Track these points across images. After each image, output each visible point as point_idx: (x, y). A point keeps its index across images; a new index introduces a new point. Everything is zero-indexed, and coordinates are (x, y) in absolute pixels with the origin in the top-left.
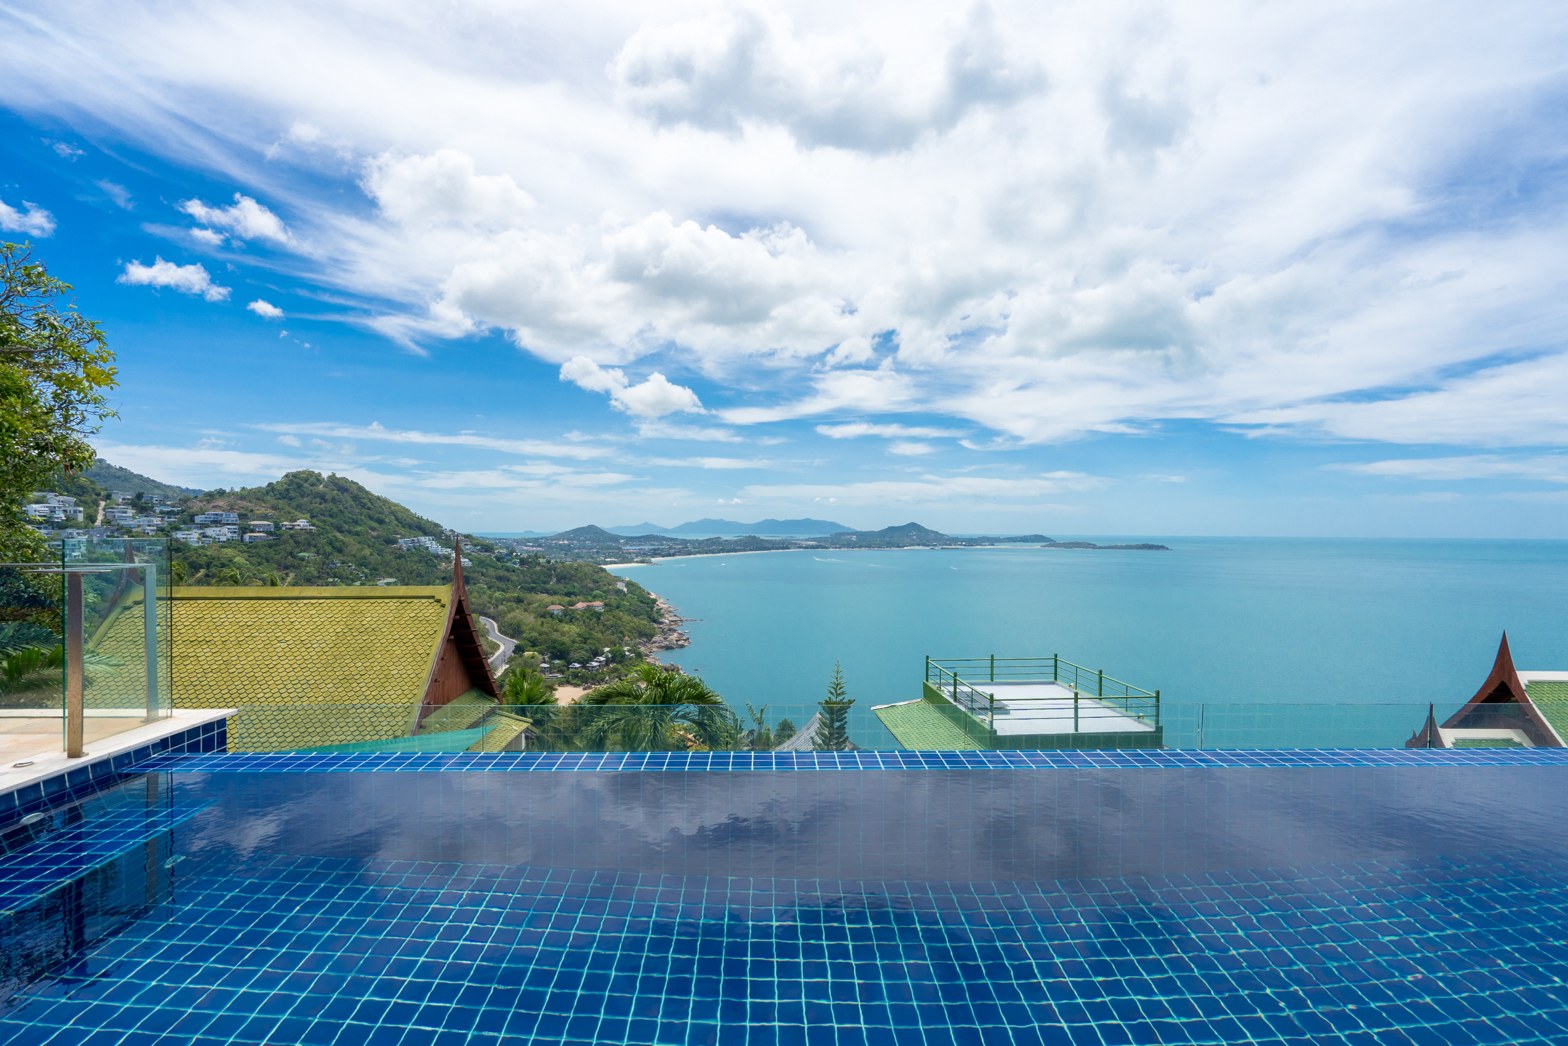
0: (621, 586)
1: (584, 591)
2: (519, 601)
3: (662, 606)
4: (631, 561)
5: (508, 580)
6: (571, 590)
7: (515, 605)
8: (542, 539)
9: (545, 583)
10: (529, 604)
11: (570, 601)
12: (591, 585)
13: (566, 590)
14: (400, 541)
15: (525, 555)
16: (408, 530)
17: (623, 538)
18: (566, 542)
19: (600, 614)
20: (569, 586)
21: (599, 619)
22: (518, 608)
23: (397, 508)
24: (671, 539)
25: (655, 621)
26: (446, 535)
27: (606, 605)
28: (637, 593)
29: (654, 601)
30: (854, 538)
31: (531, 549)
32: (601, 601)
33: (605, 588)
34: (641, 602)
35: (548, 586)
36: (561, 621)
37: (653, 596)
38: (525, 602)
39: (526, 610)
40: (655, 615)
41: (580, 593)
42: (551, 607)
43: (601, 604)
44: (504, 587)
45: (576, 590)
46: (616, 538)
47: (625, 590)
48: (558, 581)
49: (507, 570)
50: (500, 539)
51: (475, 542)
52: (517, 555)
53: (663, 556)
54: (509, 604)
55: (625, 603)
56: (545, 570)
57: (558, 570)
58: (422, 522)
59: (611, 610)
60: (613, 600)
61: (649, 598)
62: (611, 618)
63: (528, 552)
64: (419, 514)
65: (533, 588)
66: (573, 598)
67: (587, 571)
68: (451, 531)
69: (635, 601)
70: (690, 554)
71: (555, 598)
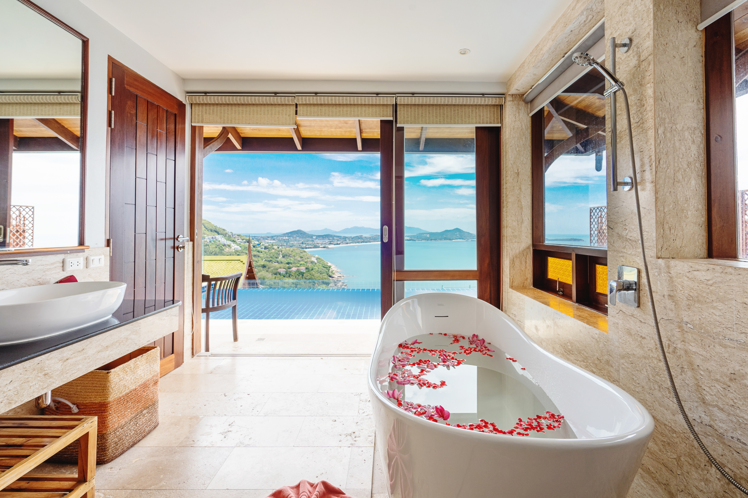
0: (314, 259)
1: (296, 262)
2: (264, 266)
3: (333, 269)
4: (319, 247)
5: (259, 257)
6: (289, 261)
7: (262, 269)
8: (275, 236)
9: (277, 258)
10: (269, 268)
11: (289, 267)
12: (299, 259)
13: (287, 262)
14: (206, 237)
15: (267, 245)
16: (210, 232)
17: (315, 236)
18: (287, 238)
19: (304, 273)
20: (288, 259)
21: (303, 275)
22: (263, 270)
23: (205, 222)
24: (338, 237)
25: (330, 276)
26: (229, 235)
27: (306, 268)
28: (321, 263)
29: (330, 267)
30: (428, 236)
31: (270, 241)
32: (304, 267)
33: (306, 260)
34: (324, 267)
35: (278, 260)
36: (284, 277)
37: (329, 264)
38: (267, 267)
39: (267, 271)
40: (330, 274)
41: (294, 263)
42: (279, 270)
43: (304, 268)
44: (257, 260)
45: (292, 261)
46: (311, 236)
47: (316, 261)
48: (283, 257)
49: (258, 252)
50: (255, 237)
51: (243, 238)
52: (263, 245)
53: (335, 245)
54: (259, 268)
55: (316, 267)
56: (277, 252)
57: (283, 252)
58: (217, 228)
59: (309, 271)
60: (310, 265)
61: (327, 265)
62: (309, 275)
63: (268, 243)
64: (215, 225)
65: (271, 260)
66: (291, 265)
67: (297, 252)
68: (231, 233)
69: (321, 267)
70: (347, 244)
71: (282, 265)
